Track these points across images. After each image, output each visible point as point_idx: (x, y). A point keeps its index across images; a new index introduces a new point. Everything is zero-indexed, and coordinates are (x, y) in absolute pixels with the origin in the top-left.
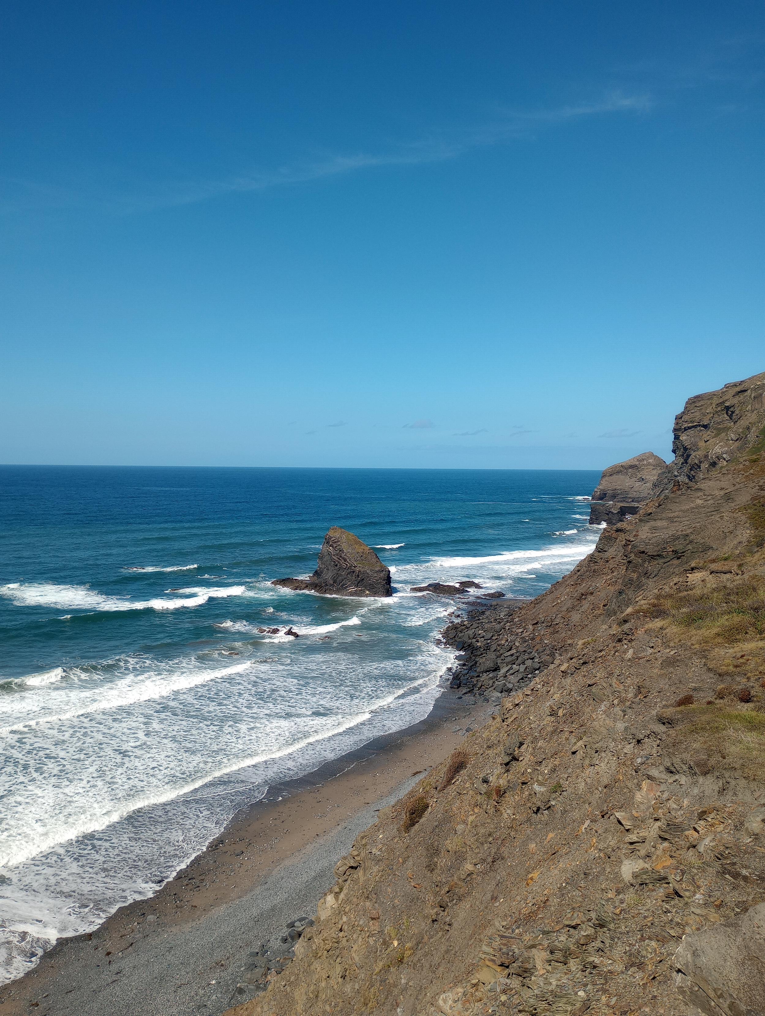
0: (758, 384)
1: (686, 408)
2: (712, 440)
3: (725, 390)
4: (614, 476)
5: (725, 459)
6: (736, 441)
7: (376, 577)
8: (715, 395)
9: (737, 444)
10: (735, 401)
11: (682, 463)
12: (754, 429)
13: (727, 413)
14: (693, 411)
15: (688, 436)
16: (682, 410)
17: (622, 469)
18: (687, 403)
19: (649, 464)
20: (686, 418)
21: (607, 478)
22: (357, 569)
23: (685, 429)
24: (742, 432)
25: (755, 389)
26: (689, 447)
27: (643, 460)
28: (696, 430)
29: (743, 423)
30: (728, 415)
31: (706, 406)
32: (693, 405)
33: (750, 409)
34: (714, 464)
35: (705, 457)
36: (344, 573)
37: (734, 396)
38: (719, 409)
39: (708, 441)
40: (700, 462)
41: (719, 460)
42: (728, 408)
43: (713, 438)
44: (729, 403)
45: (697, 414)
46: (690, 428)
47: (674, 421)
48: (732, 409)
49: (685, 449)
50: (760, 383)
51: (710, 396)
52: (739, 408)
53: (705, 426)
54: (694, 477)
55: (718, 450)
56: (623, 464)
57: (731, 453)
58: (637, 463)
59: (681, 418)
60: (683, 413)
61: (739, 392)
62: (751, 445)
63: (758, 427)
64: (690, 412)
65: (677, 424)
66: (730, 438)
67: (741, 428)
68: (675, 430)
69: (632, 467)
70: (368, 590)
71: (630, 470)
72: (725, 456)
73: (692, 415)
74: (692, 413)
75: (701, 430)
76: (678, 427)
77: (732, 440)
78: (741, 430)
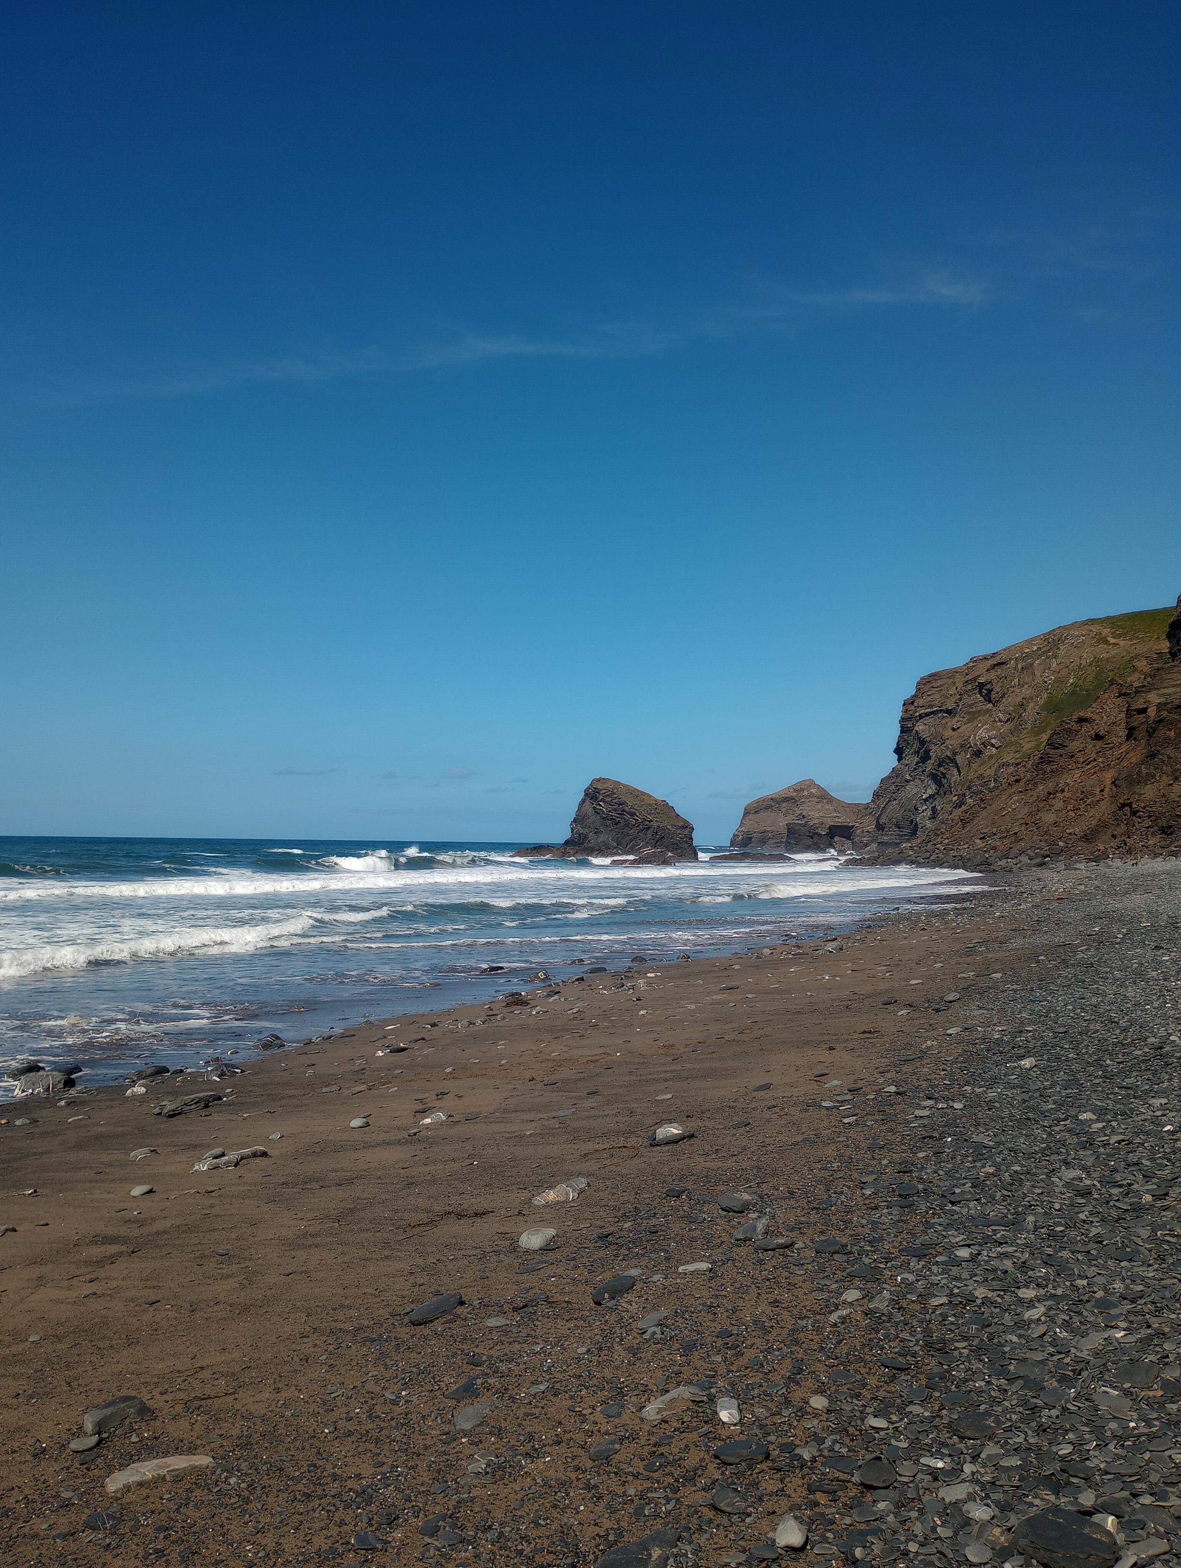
0: (1026, 651)
1: (918, 690)
2: (965, 727)
3: (972, 664)
4: (762, 813)
5: (993, 746)
6: (1006, 722)
7: (680, 834)
8: (956, 672)
9: (1009, 726)
10: (992, 675)
11: (918, 763)
12: (1032, 705)
13: (980, 693)
14: (929, 693)
15: (925, 725)
16: (913, 691)
17: (772, 803)
18: (919, 683)
19: (811, 795)
20: (920, 702)
21: (751, 816)
22: (655, 824)
23: (921, 717)
24: (1014, 711)
25: (1022, 659)
26: (928, 739)
27: (802, 790)
28: (936, 717)
29: (1010, 702)
30: (982, 696)
31: (946, 686)
32: (928, 686)
33: (1017, 684)
34: (978, 753)
35: (961, 747)
36: (632, 831)
37: (988, 670)
38: (969, 687)
39: (959, 728)
40: (955, 754)
41: (986, 747)
42: (981, 686)
43: (966, 724)
44: (983, 679)
45: (937, 696)
46: (927, 714)
47: (901, 708)
48: (988, 687)
49: (923, 742)
50: (1028, 650)
51: (952, 673)
52: (1000, 684)
53: (949, 712)
54: (944, 775)
55: (982, 733)
56: (774, 796)
57: (1001, 737)
58: (795, 794)
59: (913, 703)
60: (915, 696)
61: (995, 665)
62: (1029, 726)
63: (1037, 702)
64: (925, 694)
65: (906, 711)
66: (997, 720)
67: (1010, 706)
68: (903, 720)
69: (786, 800)
70: (671, 851)
71: (784, 804)
72: (993, 741)
73: (929, 698)
74: (928, 695)
75: (944, 717)
76: (907, 716)
77: (1000, 721)
78: (1011, 708)
